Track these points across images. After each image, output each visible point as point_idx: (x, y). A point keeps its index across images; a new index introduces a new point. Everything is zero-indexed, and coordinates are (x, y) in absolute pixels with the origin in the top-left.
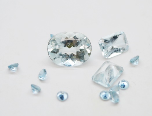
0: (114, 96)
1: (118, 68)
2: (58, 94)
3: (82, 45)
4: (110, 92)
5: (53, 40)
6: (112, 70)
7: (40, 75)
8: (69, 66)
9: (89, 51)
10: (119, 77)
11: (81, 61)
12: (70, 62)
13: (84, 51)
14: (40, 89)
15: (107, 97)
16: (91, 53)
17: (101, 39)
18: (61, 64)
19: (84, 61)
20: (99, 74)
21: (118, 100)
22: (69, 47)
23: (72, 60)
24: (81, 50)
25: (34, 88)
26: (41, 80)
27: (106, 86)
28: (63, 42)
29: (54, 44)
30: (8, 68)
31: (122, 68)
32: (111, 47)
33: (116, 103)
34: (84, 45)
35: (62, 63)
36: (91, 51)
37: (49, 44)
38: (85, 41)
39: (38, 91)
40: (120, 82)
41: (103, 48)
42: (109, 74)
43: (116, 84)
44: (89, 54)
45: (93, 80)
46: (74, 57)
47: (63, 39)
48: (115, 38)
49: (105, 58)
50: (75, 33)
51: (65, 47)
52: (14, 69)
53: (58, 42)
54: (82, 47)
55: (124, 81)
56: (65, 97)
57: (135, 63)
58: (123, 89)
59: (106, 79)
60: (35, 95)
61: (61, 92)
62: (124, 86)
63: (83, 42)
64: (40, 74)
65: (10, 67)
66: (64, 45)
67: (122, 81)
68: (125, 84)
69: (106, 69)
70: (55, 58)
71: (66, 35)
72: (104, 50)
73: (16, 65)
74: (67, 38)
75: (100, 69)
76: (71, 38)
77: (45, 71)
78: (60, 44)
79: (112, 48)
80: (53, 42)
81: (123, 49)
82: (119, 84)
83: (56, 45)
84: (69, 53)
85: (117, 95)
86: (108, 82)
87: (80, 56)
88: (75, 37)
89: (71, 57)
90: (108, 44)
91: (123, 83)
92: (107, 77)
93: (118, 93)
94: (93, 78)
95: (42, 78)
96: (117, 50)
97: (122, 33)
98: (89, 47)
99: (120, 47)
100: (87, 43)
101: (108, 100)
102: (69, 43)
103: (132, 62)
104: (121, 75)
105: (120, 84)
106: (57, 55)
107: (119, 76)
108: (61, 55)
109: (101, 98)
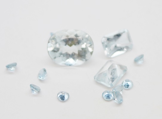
0: (117, 97)
1: (121, 67)
2: (58, 95)
3: (83, 43)
4: (113, 93)
5: (53, 38)
6: (115, 69)
7: (39, 75)
8: (70, 65)
9: (90, 49)
10: (123, 77)
11: (82, 60)
12: (71, 61)
13: (86, 50)
14: (40, 90)
15: (110, 97)
16: (93, 52)
17: (104, 37)
18: (62, 63)
19: (86, 60)
20: (102, 73)
21: (121, 100)
22: (71, 45)
23: (74, 58)
24: (83, 49)
25: (33, 88)
26: (40, 80)
27: (109, 86)
28: (64, 40)
29: (54, 42)
30: (5, 68)
31: (126, 67)
32: (113, 46)
33: (120, 104)
34: (85, 44)
36: (93, 49)
37: (49, 42)
38: (87, 39)
39: (37, 91)
40: (123, 82)
41: (106, 46)
42: (112, 73)
43: (120, 83)
44: (91, 53)
45: (96, 80)
46: (75, 56)
47: (64, 38)
48: (118, 36)
49: (108, 57)
50: (76, 31)
51: (66, 45)
52: (13, 69)
53: (58, 40)
54: (84, 46)
55: (128, 81)
56: (66, 97)
57: (140, 62)
58: (127, 89)
59: (109, 79)
60: (35, 95)
61: (62, 92)
62: (128, 86)
63: (84, 40)
64: (39, 74)
65: (8, 67)
66: (64, 43)
67: (126, 81)
68: (129, 83)
69: (109, 68)
70: (55, 58)
71: (67, 33)
72: (107, 49)
73: (14, 65)
74: (67, 36)
75: (103, 68)
76: (72, 36)
77: (45, 71)
78: (61, 43)
79: (116, 46)
80: (53, 40)
81: (127, 47)
82: (122, 83)
83: (56, 43)
84: (70, 53)
85: (121, 95)
86: (110, 82)
87: (82, 55)
88: (76, 36)
89: (72, 56)
90: (111, 43)
91: (126, 82)
92: (110, 76)
93: (121, 93)
94: (96, 78)
95: (42, 78)
96: (121, 49)
97: (126, 31)
98: (91, 45)
99: (124, 46)
100: (88, 42)
101: (111, 101)
102: (69, 41)
103: (136, 61)
104: (125, 74)
105: (124, 84)
106: (57, 54)
107: (122, 75)
109: (103, 98)
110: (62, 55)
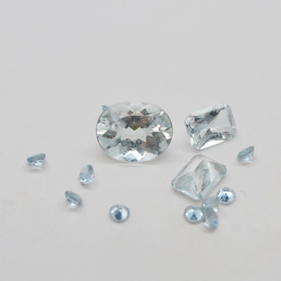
0: (209, 216)
1: (217, 166)
2: (111, 209)
3: (156, 126)
4: (202, 209)
5: (106, 116)
6: (206, 170)
7: (81, 176)
8: (133, 161)
9: (167, 136)
10: (219, 182)
11: (153, 153)
12: (134, 154)
13: (160, 135)
14: (81, 200)
15: (197, 216)
16: (171, 139)
17: (190, 116)
18: (119, 157)
19: (159, 153)
20: (185, 176)
21: (216, 222)
22: (135, 128)
23: (139, 150)
24: (154, 134)
25: (71, 197)
26: (83, 184)
27: (196, 198)
28: (123, 119)
29: (107, 122)
30: (27, 161)
31: (225, 166)
32: (205, 130)
33: (213, 228)
34: (159, 126)
35: (122, 155)
36: (171, 136)
37: (99, 122)
38: (162, 118)
39: (77, 203)
40: (219, 192)
41: (193, 131)
42: (201, 176)
43: (214, 194)
44: (169, 141)
45: (174, 186)
46: (142, 146)
47: (124, 115)
48: (213, 114)
49: (194, 149)
50: (145, 104)
51: (126, 127)
52: (38, 164)
53: (114, 119)
54: (156, 129)
55: (228, 190)
56: (124, 214)
57: (247, 159)
58: (226, 203)
59: (196, 186)
60: (72, 210)
61: (117, 206)
62: (227, 198)
63: (158, 120)
64: (81, 174)
65: (31, 160)
66: (125, 125)
67: (224, 190)
68: (230, 194)
69: (197, 168)
70: (109, 147)
71: (129, 108)
72: (193, 135)
73: (41, 157)
74: (130, 112)
75: (186, 167)
76: (138, 113)
77: (91, 168)
78: (119, 123)
79: (208, 132)
80: (106, 119)
81: (227, 134)
82: (218, 194)
83: (111, 123)
84: (134, 139)
85: (215, 213)
86: (199, 190)
87: (153, 144)
88: (144, 112)
89: (136, 145)
90: (201, 125)
91: (224, 193)
92: (197, 181)
93: (215, 210)
94: (174, 183)
95: (85, 180)
96: (216, 136)
97: (225, 106)
98: (167, 129)
99: (222, 131)
100: (164, 123)
101: (199, 222)
102: (133, 121)
103: (241, 157)
104: (223, 179)
105: (220, 195)
106: (112, 141)
107: (219, 180)
108: (119, 141)
109: (185, 217)
110: (120, 144)
